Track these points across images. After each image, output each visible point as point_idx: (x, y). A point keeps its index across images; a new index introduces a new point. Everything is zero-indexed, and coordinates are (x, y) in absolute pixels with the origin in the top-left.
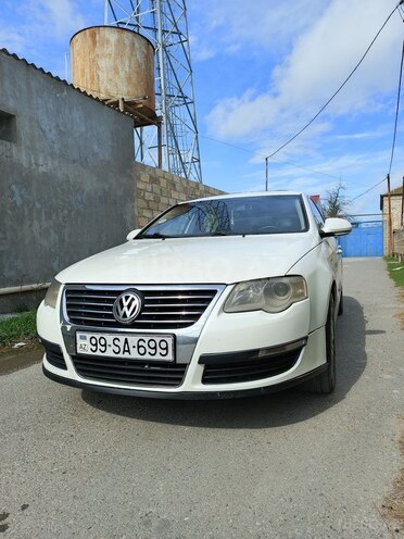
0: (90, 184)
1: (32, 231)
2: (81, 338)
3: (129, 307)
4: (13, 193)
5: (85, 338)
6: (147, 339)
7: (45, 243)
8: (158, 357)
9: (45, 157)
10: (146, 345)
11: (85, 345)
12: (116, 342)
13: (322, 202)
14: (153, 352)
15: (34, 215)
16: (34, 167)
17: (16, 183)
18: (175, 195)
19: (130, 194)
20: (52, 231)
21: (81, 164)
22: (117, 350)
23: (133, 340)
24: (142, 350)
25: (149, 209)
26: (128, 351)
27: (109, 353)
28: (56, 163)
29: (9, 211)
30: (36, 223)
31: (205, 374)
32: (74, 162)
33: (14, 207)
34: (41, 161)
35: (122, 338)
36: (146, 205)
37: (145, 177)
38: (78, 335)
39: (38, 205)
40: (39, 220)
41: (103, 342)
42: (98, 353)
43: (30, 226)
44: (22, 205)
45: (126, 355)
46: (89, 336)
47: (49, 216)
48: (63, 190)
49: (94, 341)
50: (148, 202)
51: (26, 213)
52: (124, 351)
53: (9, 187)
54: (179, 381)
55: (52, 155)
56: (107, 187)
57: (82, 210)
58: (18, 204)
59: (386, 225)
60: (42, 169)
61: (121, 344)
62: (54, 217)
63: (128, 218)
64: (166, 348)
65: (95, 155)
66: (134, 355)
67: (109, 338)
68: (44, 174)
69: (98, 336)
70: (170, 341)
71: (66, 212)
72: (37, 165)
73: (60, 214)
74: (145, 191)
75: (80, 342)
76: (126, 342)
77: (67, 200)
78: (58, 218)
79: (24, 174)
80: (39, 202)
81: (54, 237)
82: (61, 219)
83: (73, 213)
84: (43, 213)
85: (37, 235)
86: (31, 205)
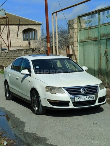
2: (76, 98)
3: (84, 90)
5: (77, 98)
8: (92, 99)
10: (90, 97)
23: (88, 97)
27: (83, 100)
31: (98, 101)
38: (75, 97)
41: (81, 98)
42: (80, 101)
45: (87, 100)
49: (79, 98)
54: (95, 103)
66: (88, 100)
67: (83, 97)
69: (80, 97)
70: (94, 96)
75: (76, 99)
76: (86, 97)
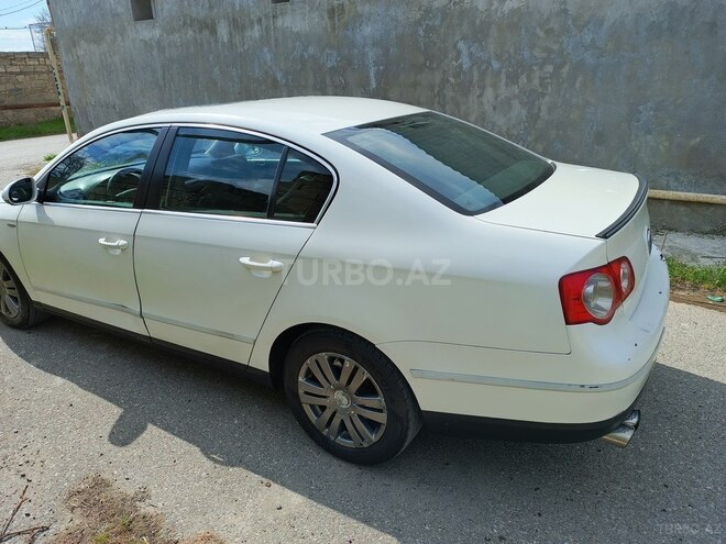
1: (481, 104)
4: (459, 53)
7: (500, 120)
15: (488, 80)
16: (495, 5)
17: (464, 38)
20: (516, 103)
29: (452, 80)
30: (489, 92)
33: (459, 71)
39: (496, 65)
40: (495, 86)
43: (480, 96)
44: (471, 67)
47: (513, 79)
48: (548, 32)
51: (476, 77)
53: (455, 46)
58: (465, 66)
60: (509, 6)
62: (523, 80)
68: (514, 12)
72: (501, 1)
73: (537, 74)
77: (556, 47)
78: (530, 80)
79: (478, 22)
80: (498, 58)
81: (518, 111)
82: (536, 82)
83: (566, 69)
84: (503, 76)
85: (488, 108)
86: (484, 67)
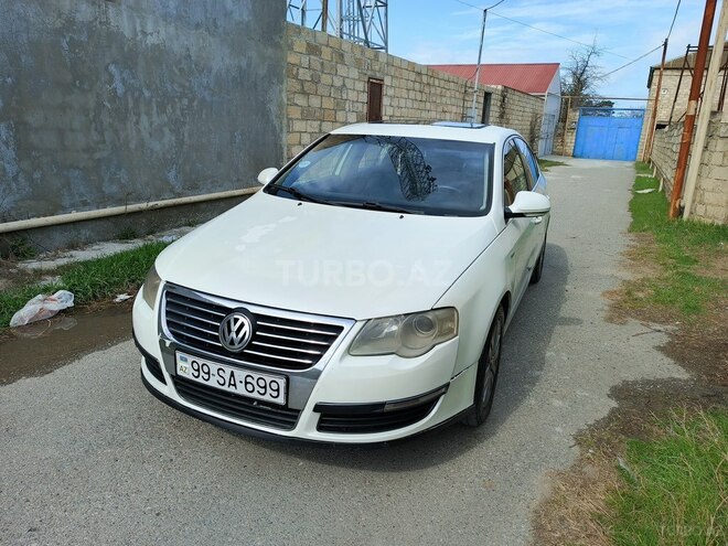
0: (220, 59)
1: (139, 131)
2: (182, 358)
3: (238, 332)
4: (111, 76)
5: (186, 360)
6: (256, 376)
7: (157, 146)
8: (267, 398)
9: (156, 22)
10: (254, 383)
11: (186, 367)
12: (221, 372)
13: (562, 73)
14: (262, 391)
15: (142, 108)
16: (140, 37)
17: (115, 62)
18: (342, 71)
19: (277, 72)
20: (166, 130)
21: (207, 29)
22: (222, 381)
23: (240, 374)
24: (250, 387)
25: (304, 93)
26: (235, 385)
27: (213, 383)
28: (172, 30)
29: (106, 103)
30: (144, 119)
31: (321, 421)
32: (197, 26)
33: (114, 97)
34: (149, 29)
35: (228, 369)
36: (299, 87)
37: (300, 46)
38: (179, 354)
39: (147, 94)
40: (148, 114)
41: (206, 369)
42: (200, 380)
43: (137, 123)
44: (125, 93)
45: (232, 389)
46: (191, 359)
47: (162, 108)
48: (181, 70)
49: (196, 366)
50: (302, 82)
51: (131, 105)
52: (230, 384)
53: (107, 69)
54: (292, 425)
55: (165, 17)
56: (244, 64)
57: (208, 98)
58: (119, 92)
59: (648, 116)
60: (151, 40)
61: (227, 376)
62: (169, 109)
63: (273, 108)
64: (278, 390)
65: (228, 14)
66: (241, 390)
67: (214, 367)
68: (156, 47)
69: (200, 361)
70: (282, 382)
71: (185, 101)
72: (145, 34)
73: (178, 105)
74: (299, 66)
75: (180, 364)
76: (232, 374)
77: (187, 84)
78: (174, 111)
79: (126, 49)
80: (148, 88)
81: (169, 137)
82: (178, 112)
83: (195, 103)
84: (154, 105)
85: (146, 136)
86: (137, 94)
